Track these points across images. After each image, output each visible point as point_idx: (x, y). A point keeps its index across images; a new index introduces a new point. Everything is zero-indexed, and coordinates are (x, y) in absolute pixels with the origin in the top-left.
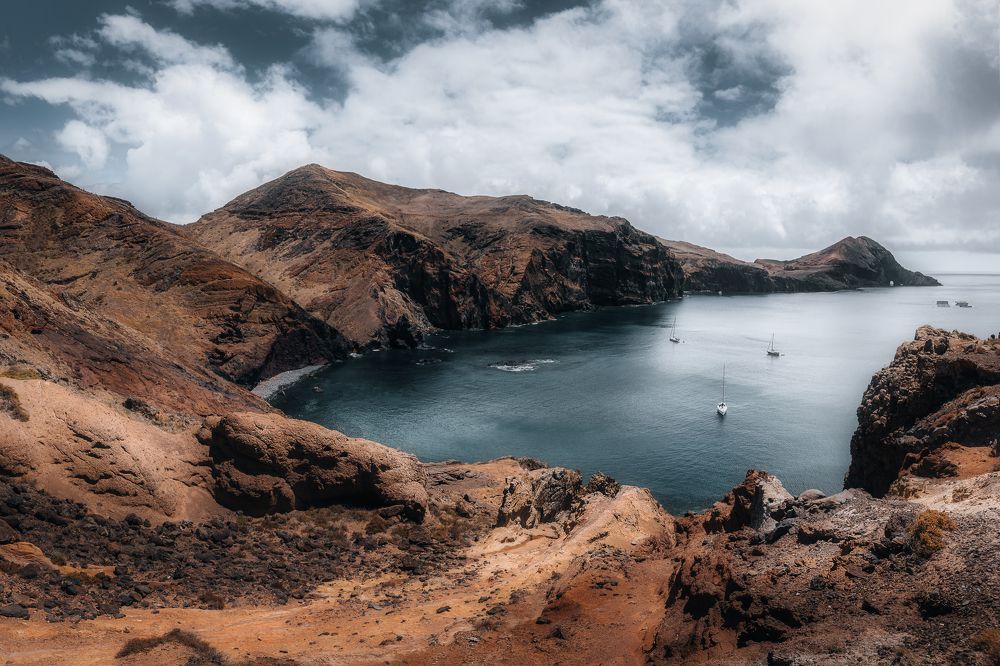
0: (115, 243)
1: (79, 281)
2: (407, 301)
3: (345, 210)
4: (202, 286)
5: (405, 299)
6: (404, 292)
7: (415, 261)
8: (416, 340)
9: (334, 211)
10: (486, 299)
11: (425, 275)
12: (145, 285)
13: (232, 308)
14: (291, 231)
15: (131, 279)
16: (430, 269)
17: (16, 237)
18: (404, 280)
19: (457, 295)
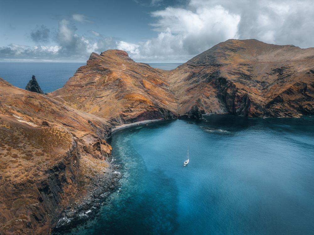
0: (116, 87)
1: (104, 98)
2: (219, 102)
3: (218, 65)
4: (127, 99)
5: (219, 101)
6: (220, 99)
7: (224, 88)
8: (200, 116)
9: (214, 66)
10: (249, 104)
11: (226, 94)
12: (116, 98)
13: (130, 105)
14: (197, 74)
15: (114, 97)
16: (229, 91)
17: (94, 85)
18: (220, 95)
19: (238, 101)
